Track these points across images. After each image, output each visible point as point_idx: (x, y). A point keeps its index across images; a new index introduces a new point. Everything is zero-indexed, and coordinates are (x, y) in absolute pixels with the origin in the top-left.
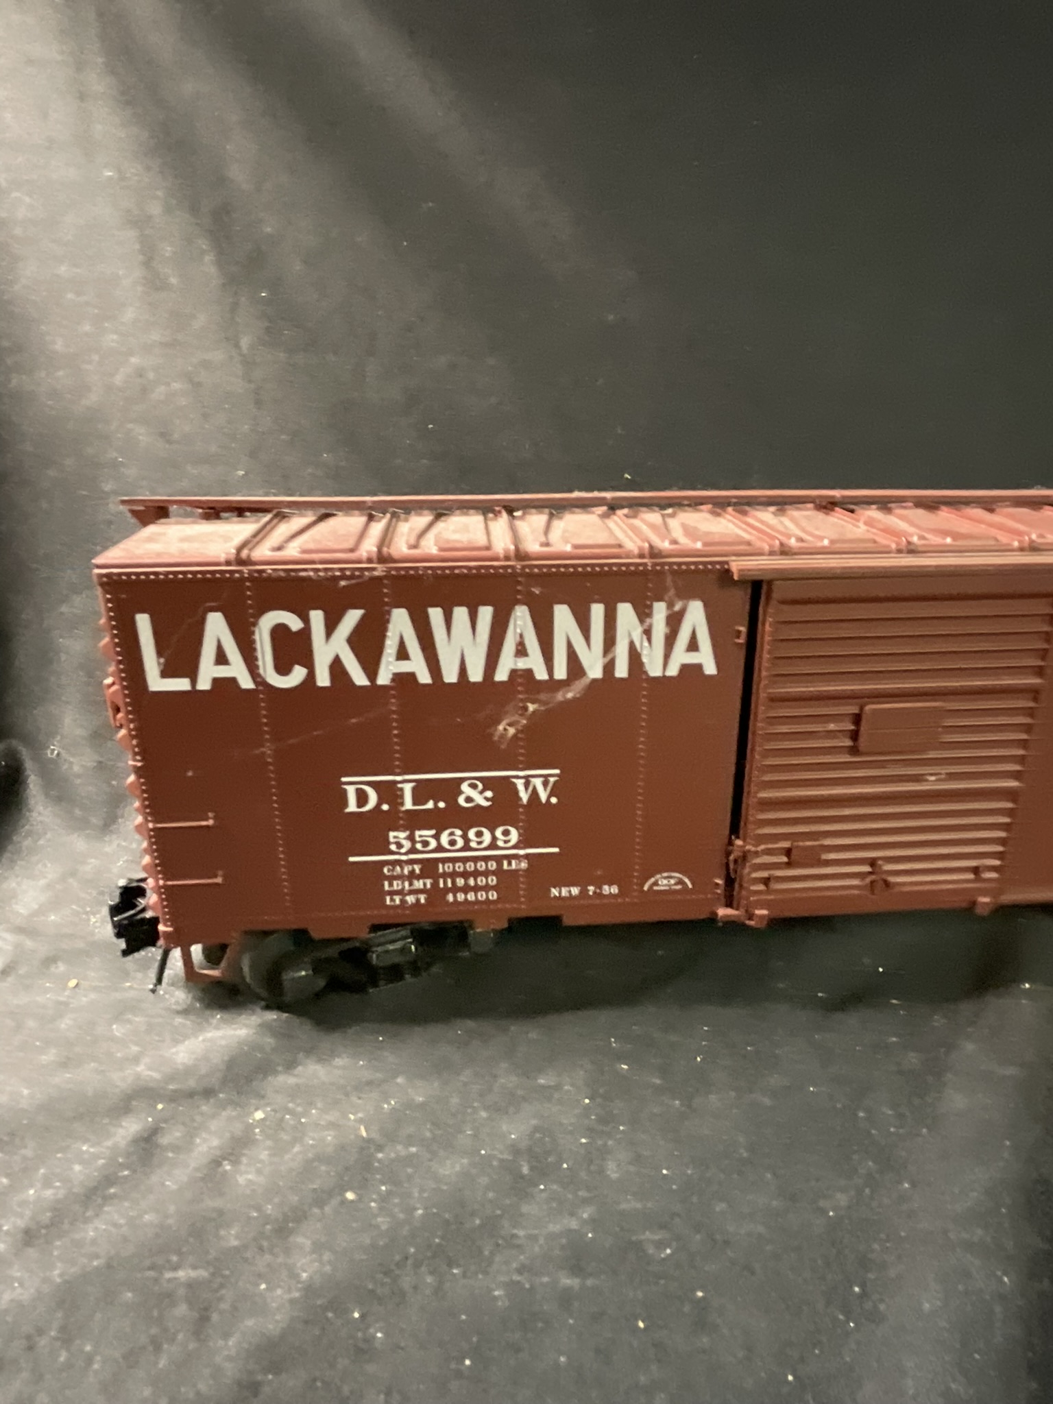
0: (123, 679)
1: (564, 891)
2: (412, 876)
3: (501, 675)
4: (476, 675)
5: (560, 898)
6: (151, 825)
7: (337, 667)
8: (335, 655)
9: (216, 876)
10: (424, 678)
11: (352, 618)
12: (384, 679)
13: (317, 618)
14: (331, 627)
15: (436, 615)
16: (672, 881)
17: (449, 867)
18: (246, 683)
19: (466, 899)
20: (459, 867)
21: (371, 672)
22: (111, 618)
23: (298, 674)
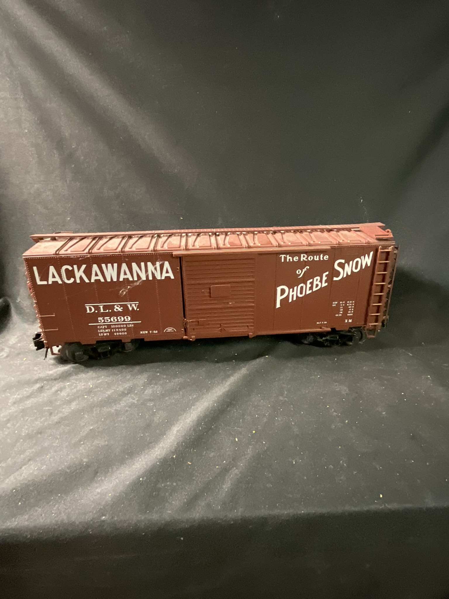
0: (31, 282)
1: (144, 332)
2: (105, 329)
3: (121, 279)
4: (115, 280)
5: (143, 334)
6: (40, 316)
7: (81, 278)
8: (80, 275)
9: (56, 329)
10: (102, 280)
11: (84, 266)
12: (93, 281)
13: (75, 267)
14: (79, 269)
15: (103, 266)
16: (171, 330)
17: (114, 326)
18: (60, 282)
19: (119, 334)
20: (117, 326)
21: (90, 279)
22: (27, 268)
23: (72, 280)
